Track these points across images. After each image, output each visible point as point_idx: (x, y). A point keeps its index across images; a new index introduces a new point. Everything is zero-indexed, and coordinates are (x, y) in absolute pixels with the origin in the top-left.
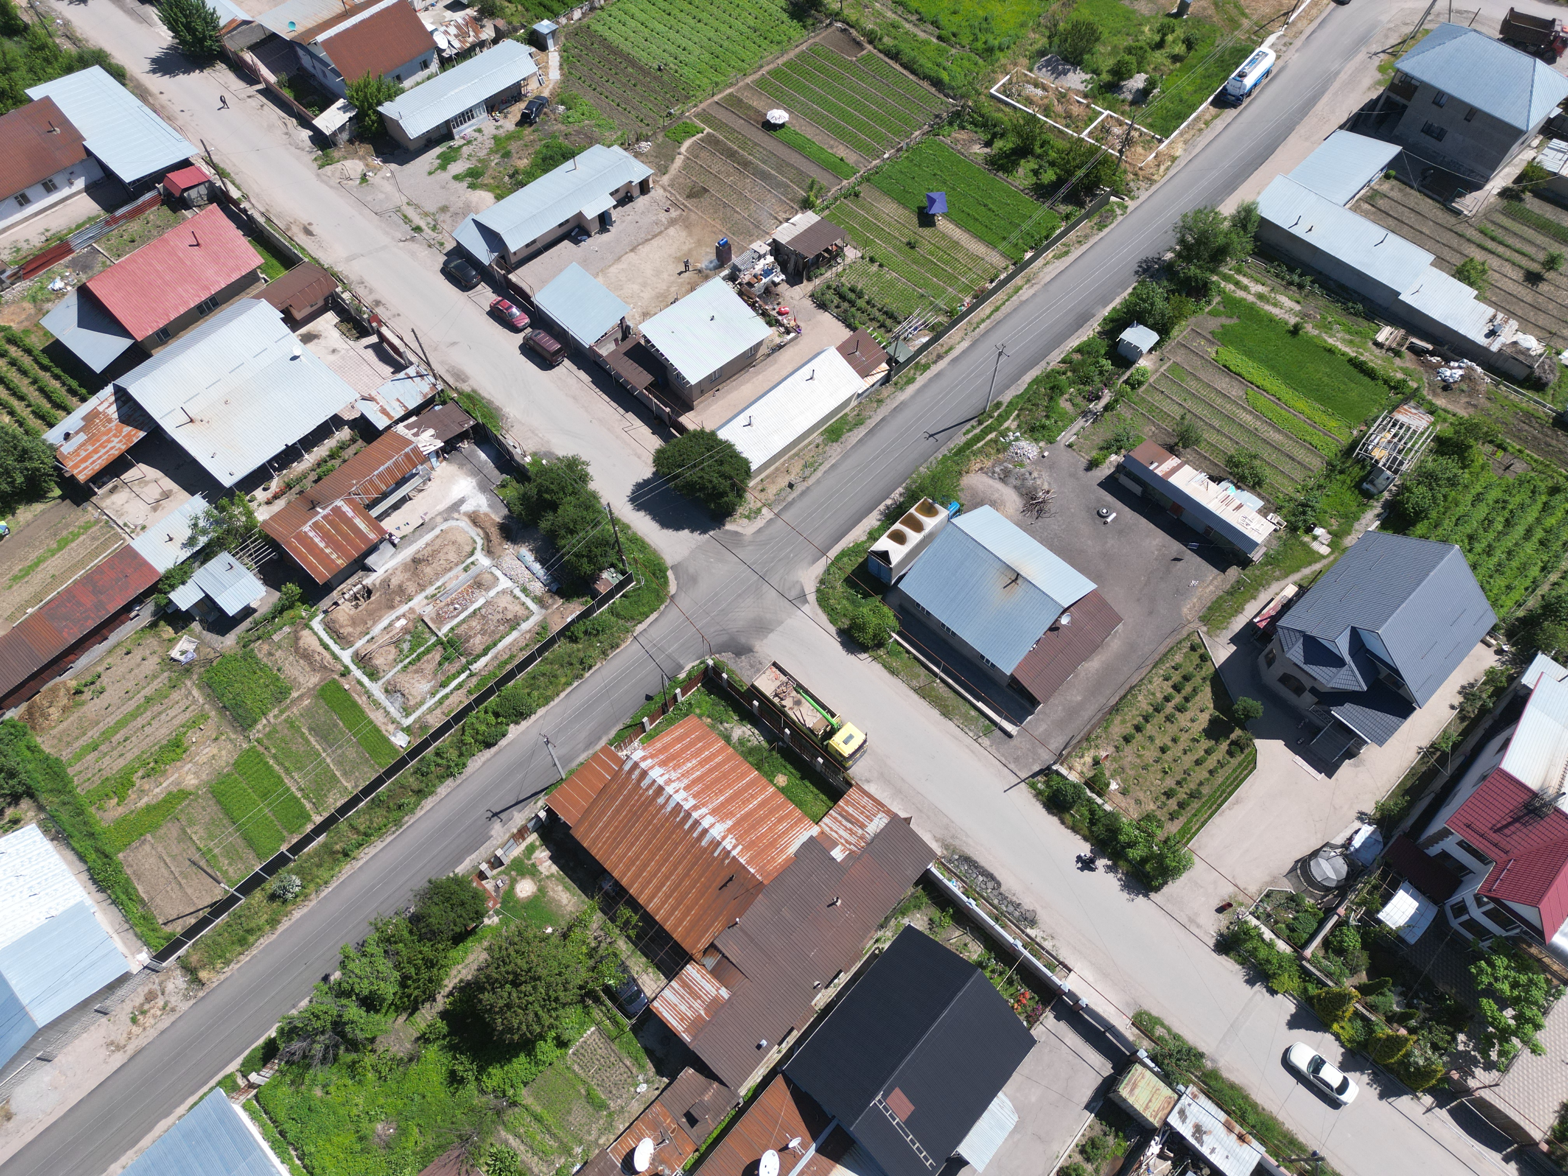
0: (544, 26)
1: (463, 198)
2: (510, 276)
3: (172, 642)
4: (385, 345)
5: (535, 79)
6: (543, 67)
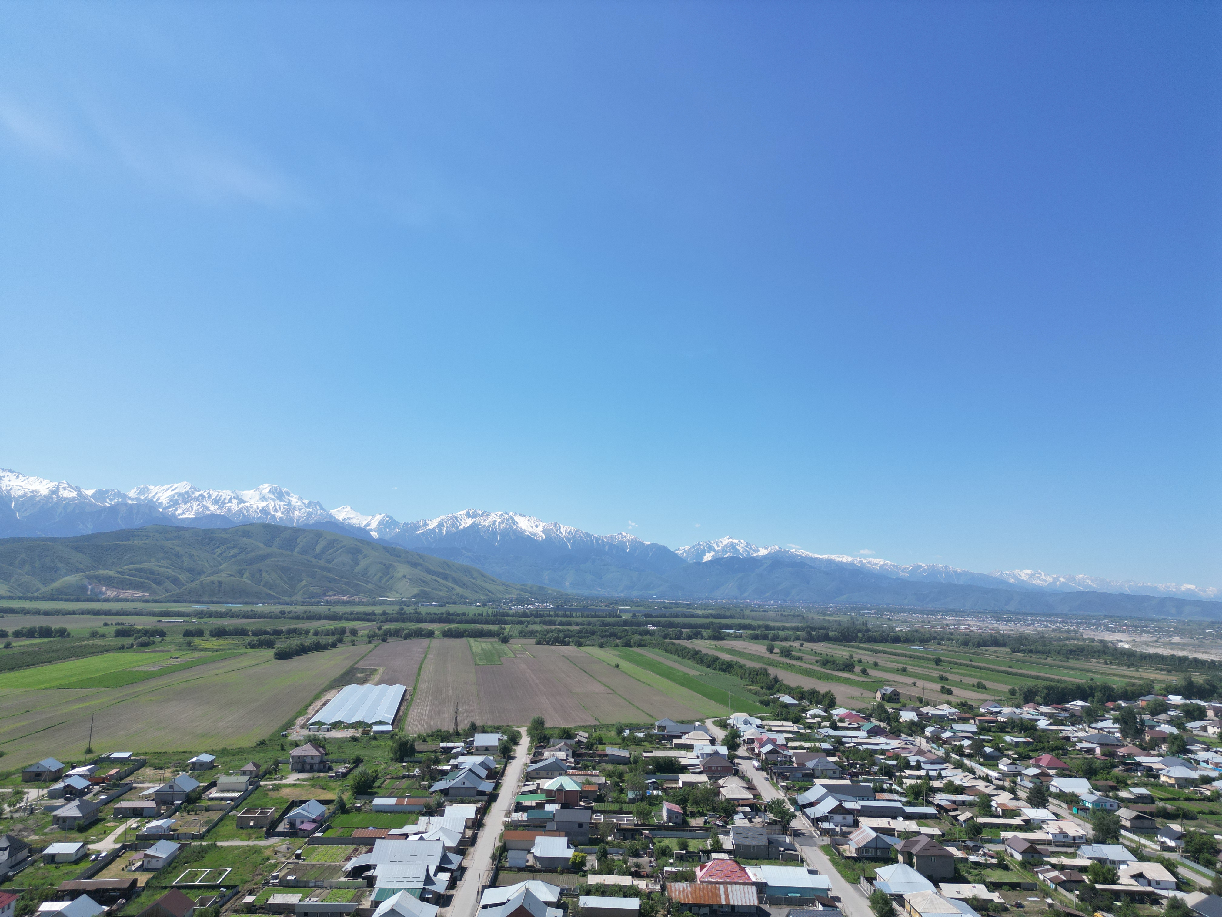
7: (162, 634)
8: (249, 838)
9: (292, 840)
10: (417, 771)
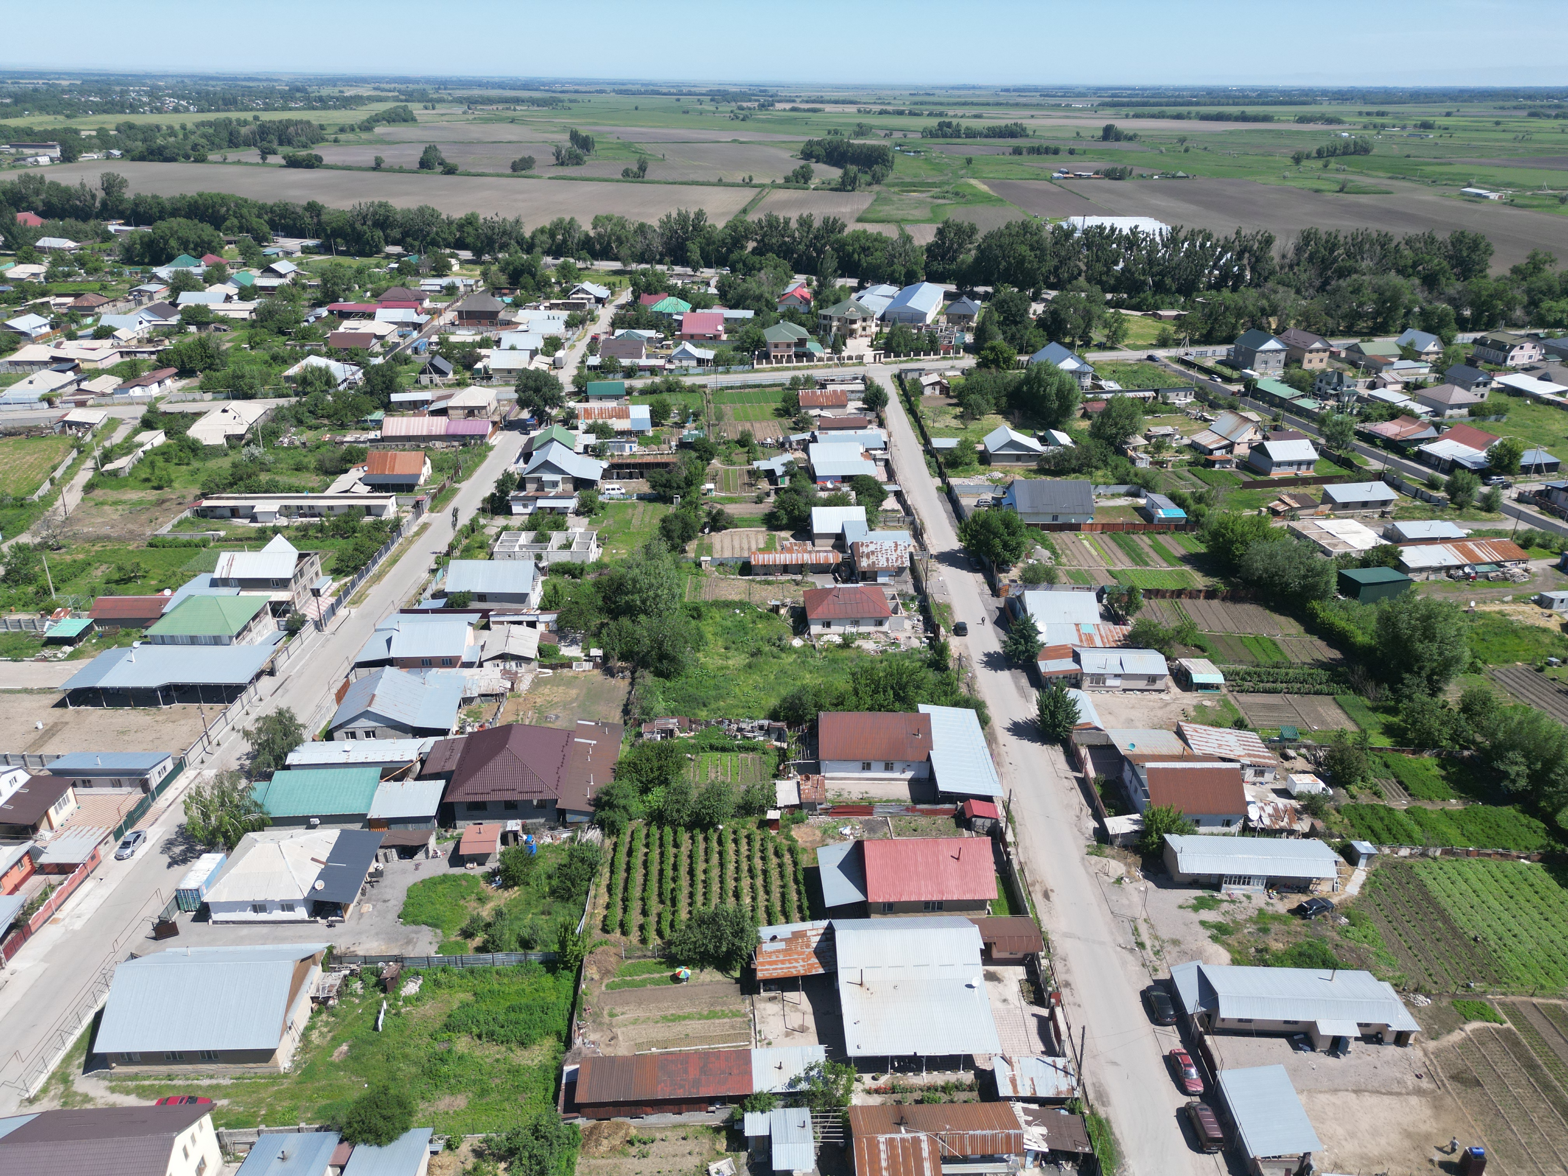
0: (1364, 846)
1: (1200, 944)
2: (1206, 1037)
3: (719, 1156)
4: (1051, 1024)
5: (1330, 884)
6: (1345, 879)
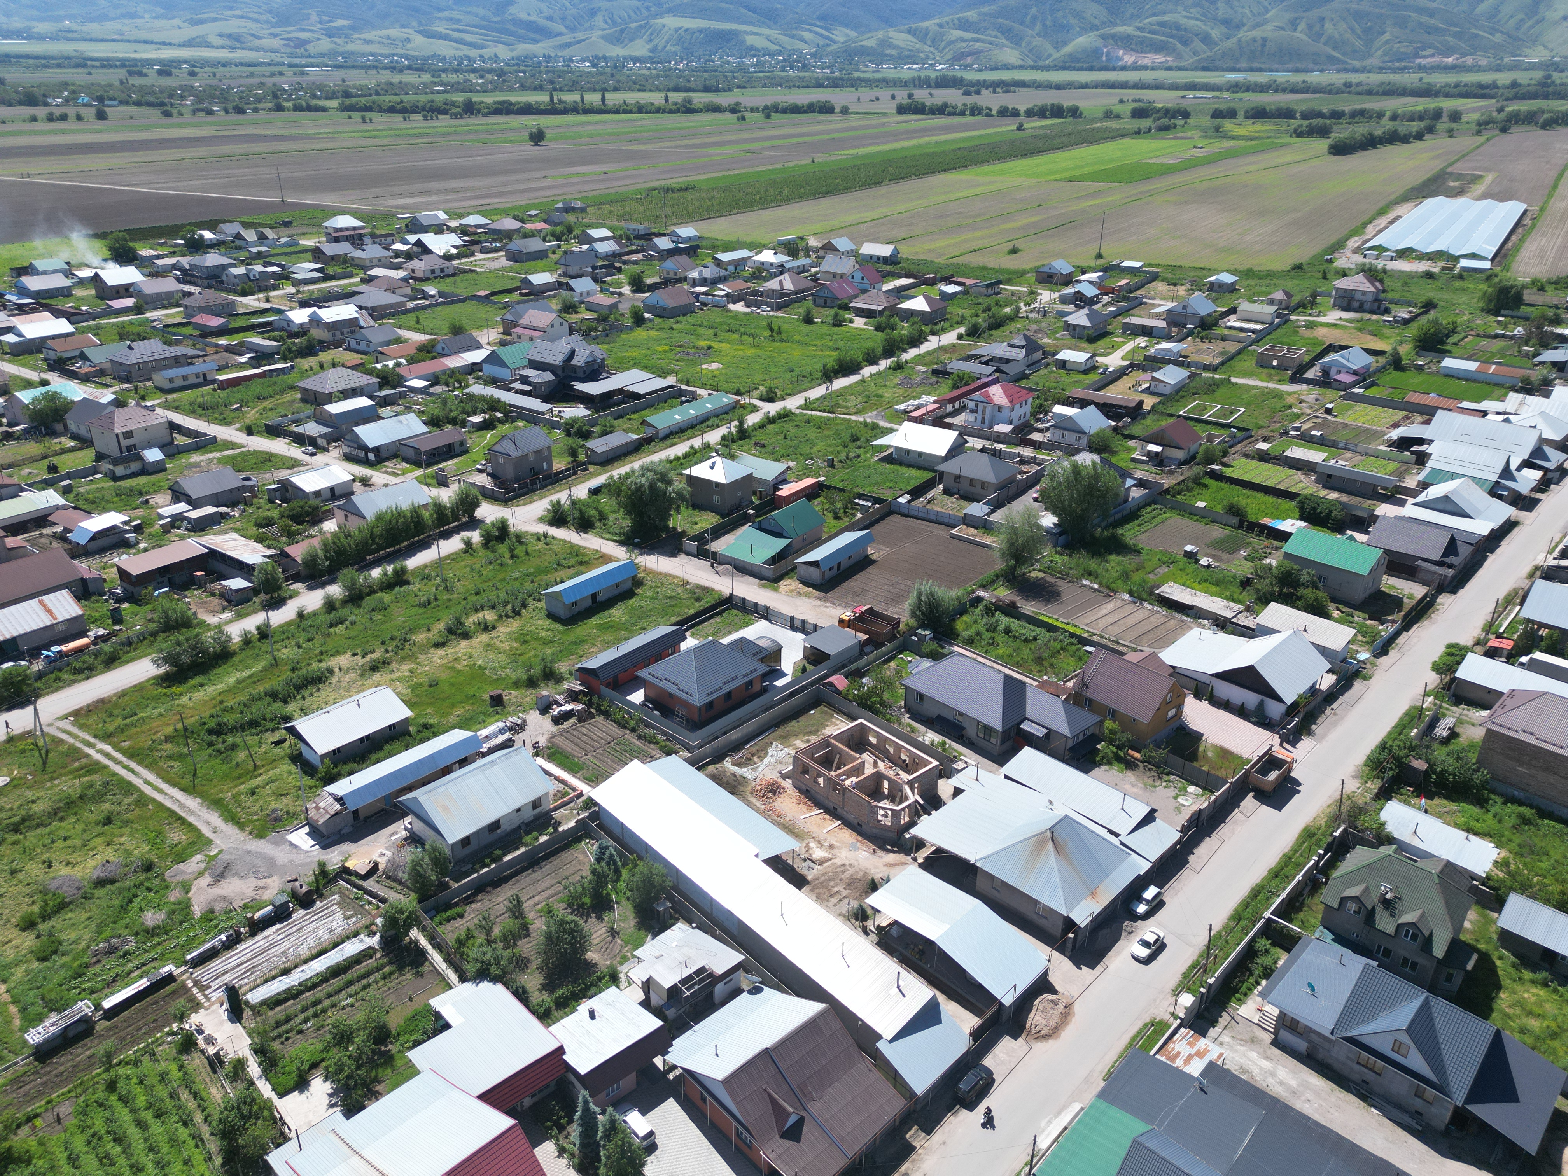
7: (1186, 115)
8: (1270, 379)
9: (1323, 390)
10: (1519, 331)
